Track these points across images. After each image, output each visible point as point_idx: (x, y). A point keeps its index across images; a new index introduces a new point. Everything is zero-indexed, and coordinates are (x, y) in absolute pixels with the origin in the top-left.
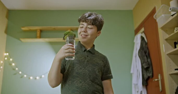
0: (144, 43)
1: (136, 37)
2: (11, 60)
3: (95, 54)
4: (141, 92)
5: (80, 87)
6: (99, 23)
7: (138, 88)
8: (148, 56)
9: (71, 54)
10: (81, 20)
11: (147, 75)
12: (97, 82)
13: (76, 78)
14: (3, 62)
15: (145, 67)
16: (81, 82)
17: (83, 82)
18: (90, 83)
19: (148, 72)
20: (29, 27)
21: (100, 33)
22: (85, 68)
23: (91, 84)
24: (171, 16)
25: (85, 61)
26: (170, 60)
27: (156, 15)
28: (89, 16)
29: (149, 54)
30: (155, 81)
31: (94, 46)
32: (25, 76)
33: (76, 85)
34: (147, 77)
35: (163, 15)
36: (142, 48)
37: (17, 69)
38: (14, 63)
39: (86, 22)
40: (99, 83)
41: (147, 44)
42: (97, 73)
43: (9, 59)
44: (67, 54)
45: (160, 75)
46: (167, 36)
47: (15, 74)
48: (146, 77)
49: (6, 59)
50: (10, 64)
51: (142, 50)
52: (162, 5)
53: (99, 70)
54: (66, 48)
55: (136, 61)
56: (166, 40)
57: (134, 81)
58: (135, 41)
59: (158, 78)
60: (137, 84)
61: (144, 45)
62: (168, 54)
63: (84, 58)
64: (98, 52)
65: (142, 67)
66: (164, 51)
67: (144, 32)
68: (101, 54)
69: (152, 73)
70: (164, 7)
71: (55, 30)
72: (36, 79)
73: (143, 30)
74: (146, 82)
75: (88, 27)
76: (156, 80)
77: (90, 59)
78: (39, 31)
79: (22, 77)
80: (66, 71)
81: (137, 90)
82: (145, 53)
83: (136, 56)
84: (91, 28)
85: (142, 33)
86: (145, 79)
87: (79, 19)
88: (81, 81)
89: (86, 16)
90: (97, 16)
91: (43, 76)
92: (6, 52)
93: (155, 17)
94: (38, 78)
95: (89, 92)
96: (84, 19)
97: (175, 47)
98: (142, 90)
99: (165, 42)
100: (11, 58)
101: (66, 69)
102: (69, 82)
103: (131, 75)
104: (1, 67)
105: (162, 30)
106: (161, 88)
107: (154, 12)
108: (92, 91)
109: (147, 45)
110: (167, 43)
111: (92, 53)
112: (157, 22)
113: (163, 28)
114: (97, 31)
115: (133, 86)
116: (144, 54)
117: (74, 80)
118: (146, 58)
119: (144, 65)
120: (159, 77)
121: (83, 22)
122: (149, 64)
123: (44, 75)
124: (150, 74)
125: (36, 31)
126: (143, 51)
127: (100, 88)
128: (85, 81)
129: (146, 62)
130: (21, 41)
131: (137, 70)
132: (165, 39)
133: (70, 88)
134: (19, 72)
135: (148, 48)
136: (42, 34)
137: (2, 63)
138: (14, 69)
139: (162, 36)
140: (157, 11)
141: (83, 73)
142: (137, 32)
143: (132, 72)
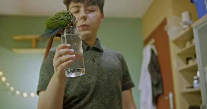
41: (157, 57)
61: (154, 59)
73: (152, 41)
82: (155, 67)
94: (32, 95)
97: (187, 63)
107: (164, 22)
111: (100, 51)
124: (160, 91)
125: (30, 40)
134: (11, 87)
136: (38, 43)
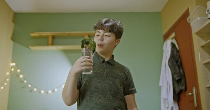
0: (176, 51)
1: (165, 44)
2: (19, 71)
3: (115, 65)
4: (172, 108)
5: (100, 103)
6: (118, 29)
7: (168, 103)
8: (180, 66)
9: (88, 67)
10: (97, 27)
11: (179, 88)
12: (119, 96)
13: (95, 93)
14: (9, 73)
15: (177, 79)
16: (100, 98)
17: (103, 98)
18: (111, 98)
19: (180, 84)
20: (39, 33)
21: (119, 41)
22: (104, 81)
23: (113, 99)
24: (209, 19)
25: (103, 74)
26: (207, 71)
27: (190, 18)
28: (106, 22)
29: (181, 63)
30: (188, 95)
31: (113, 56)
32: (35, 89)
33: (95, 101)
34: (179, 91)
35: (198, 18)
36: (172, 56)
37: (25, 81)
38: (22, 75)
39: (102, 29)
40: (121, 98)
41: (178, 51)
42: (118, 86)
43: (16, 70)
44: (84, 68)
45: (194, 88)
46: (204, 43)
47: (23, 88)
48: (177, 90)
49: (13, 70)
50: (18, 76)
51: (172, 59)
52: (198, 6)
53: (121, 83)
54: (82, 61)
55: (166, 72)
56: (203, 47)
57: (163, 95)
58: (164, 48)
59: (192, 92)
60: (167, 99)
61: (175, 53)
62: (204, 64)
63: (102, 70)
64: (118, 63)
65: (173, 79)
66: (200, 60)
67: (175, 38)
68: (121, 65)
69: (184, 85)
70: (199, 8)
71: (70, 36)
72: (47, 93)
73: (173, 35)
74: (178, 97)
75: (105, 35)
76: (190, 94)
77: (110, 70)
78: (51, 37)
79: (32, 91)
80: (83, 86)
81: (167, 106)
82: (177, 62)
83: (165, 66)
84: (109, 36)
85: (172, 39)
86: (177, 93)
87: (95, 26)
88: (100, 96)
89: (102, 22)
90: (115, 22)
91: (56, 90)
92: (13, 62)
93: (189, 20)
94: (50, 92)
95: (110, 108)
96: (100, 26)
98: (173, 105)
99: (201, 49)
100: (18, 69)
101: (83, 84)
102: (87, 98)
103: (160, 88)
104: (8, 80)
105: (197, 36)
106: (196, 104)
107: (186, 14)
108: (114, 107)
109: (178, 54)
110: (204, 51)
111: (111, 65)
112: (191, 26)
113: (198, 33)
114: (116, 39)
115: (162, 100)
116: (175, 63)
117: (92, 95)
118: (177, 68)
119: (175, 76)
120: (194, 90)
121: (99, 29)
122: (181, 76)
123: (57, 88)
124: (182, 87)
125: (47, 37)
126: (174, 60)
127: (123, 104)
128: (105, 97)
129: (178, 73)
130: (30, 49)
131: (167, 83)
132: (201, 45)
133: (88, 105)
134: (28, 85)
135: (179, 56)
136: (54, 40)
137: (8, 75)
138: (22, 82)
139: (198, 42)
140: (191, 13)
141: (102, 87)
142: (166, 37)
143: (160, 84)
